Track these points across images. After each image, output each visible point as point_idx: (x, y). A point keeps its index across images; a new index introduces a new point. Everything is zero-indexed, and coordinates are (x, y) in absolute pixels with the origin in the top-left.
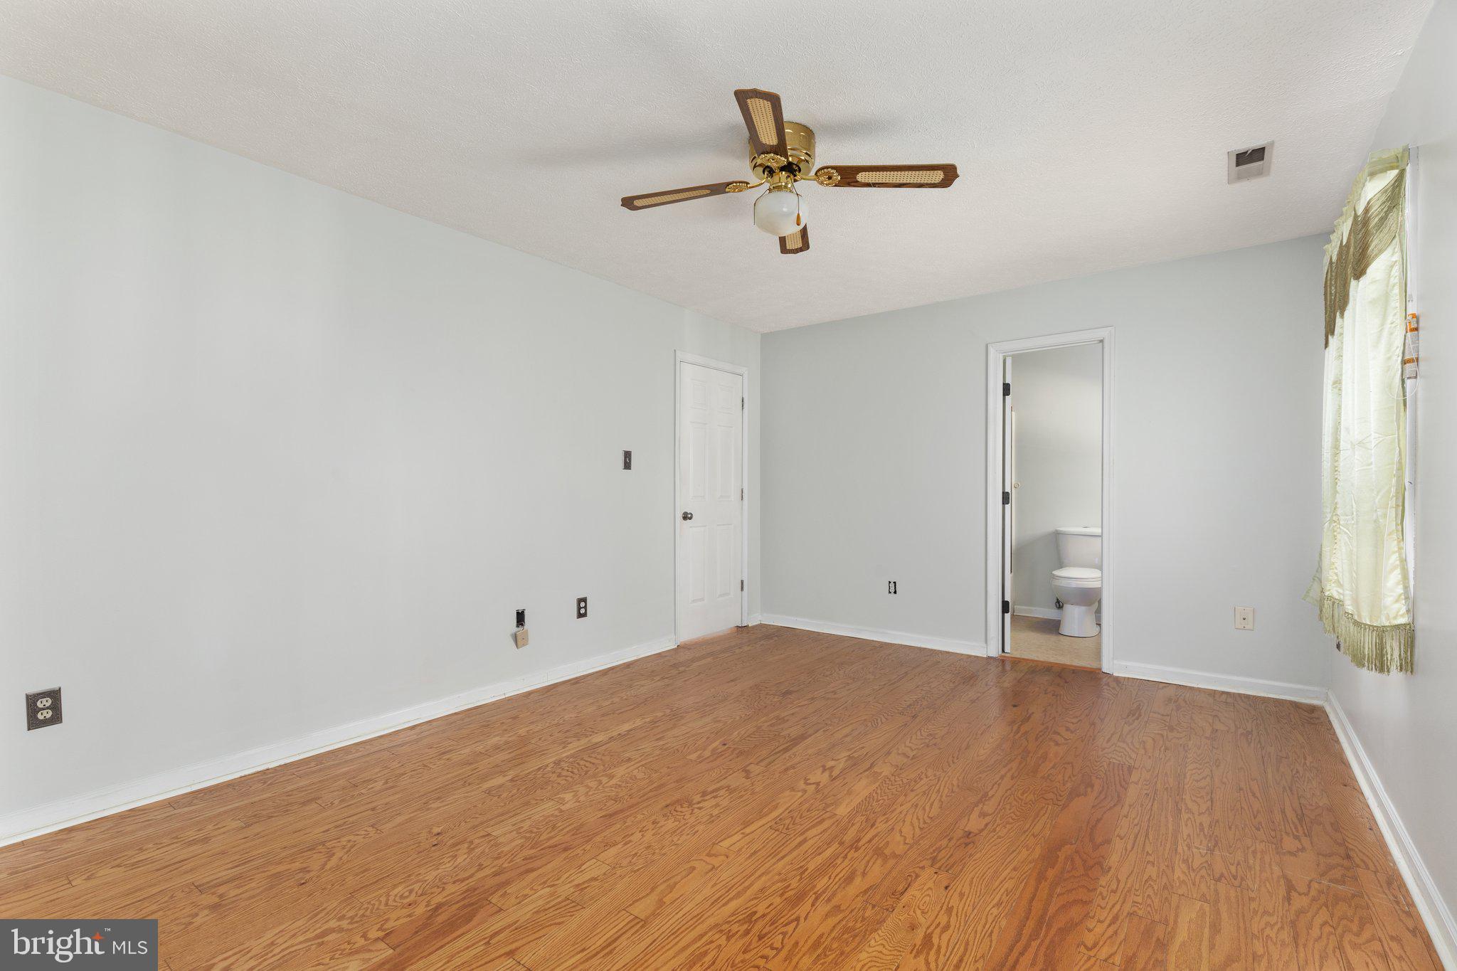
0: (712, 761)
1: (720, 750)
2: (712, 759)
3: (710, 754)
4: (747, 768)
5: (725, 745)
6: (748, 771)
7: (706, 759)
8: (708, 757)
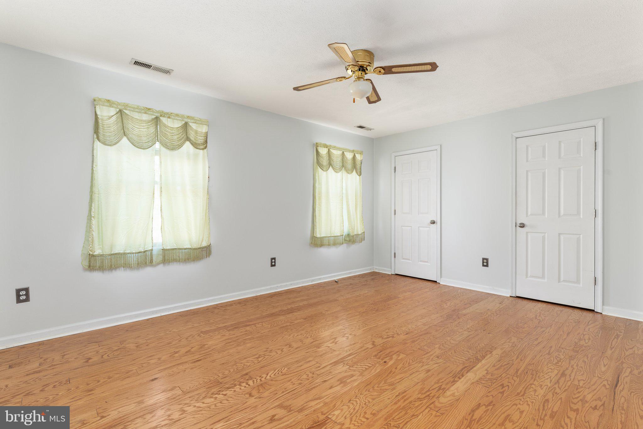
0: (391, 352)
1: (388, 358)
2: (391, 354)
3: (394, 356)
4: (373, 346)
5: (385, 362)
6: (373, 345)
7: (395, 353)
8: (394, 354)
